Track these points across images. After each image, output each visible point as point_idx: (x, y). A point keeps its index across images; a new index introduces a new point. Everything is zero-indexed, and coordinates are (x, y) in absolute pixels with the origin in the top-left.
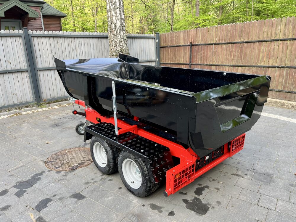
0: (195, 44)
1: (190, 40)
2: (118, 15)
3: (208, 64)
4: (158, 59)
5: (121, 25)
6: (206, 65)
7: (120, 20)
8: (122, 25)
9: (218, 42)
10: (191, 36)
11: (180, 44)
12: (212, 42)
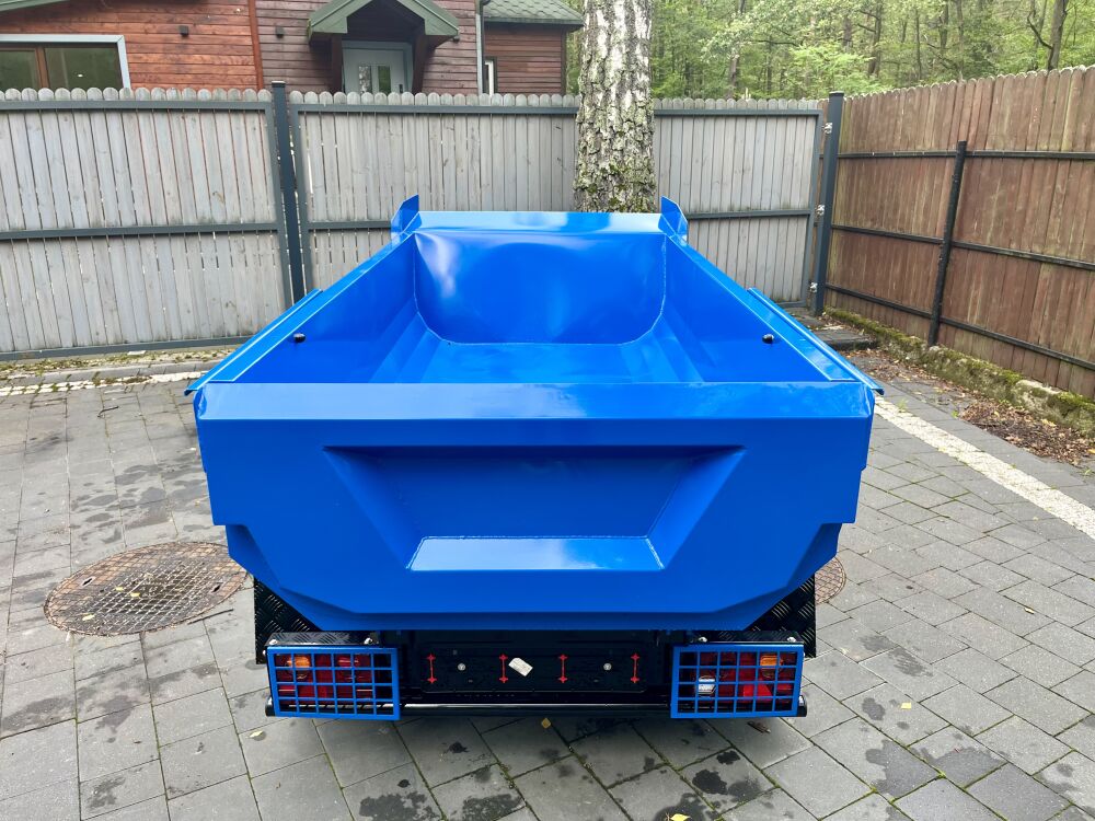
0: (979, 149)
1: (964, 128)
2: (620, 25)
3: (1026, 251)
4: (822, 208)
5: (628, 64)
6: (1016, 256)
7: (624, 46)
8: (634, 67)
9: (1080, 150)
10: (967, 112)
11: (920, 148)
12: (1054, 148)
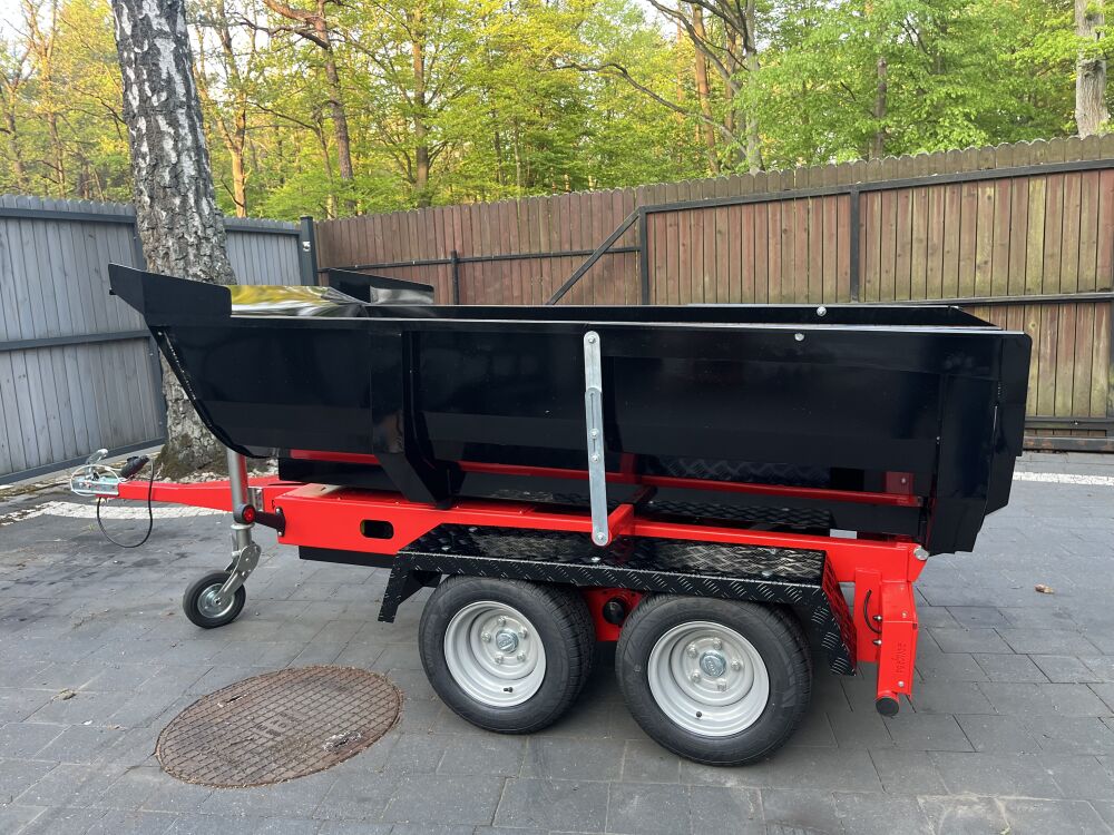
0: (468, 256)
1: (449, 242)
2: (185, 131)
5: (199, 172)
7: (193, 154)
8: (204, 175)
9: (557, 249)
10: (449, 230)
11: (407, 260)
12: (535, 251)
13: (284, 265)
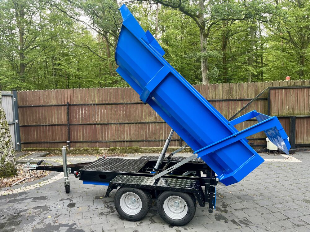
1: (66, 100)
3: (92, 123)
4: (17, 121)
9: (101, 103)
12: (94, 103)
13: (8, 106)
